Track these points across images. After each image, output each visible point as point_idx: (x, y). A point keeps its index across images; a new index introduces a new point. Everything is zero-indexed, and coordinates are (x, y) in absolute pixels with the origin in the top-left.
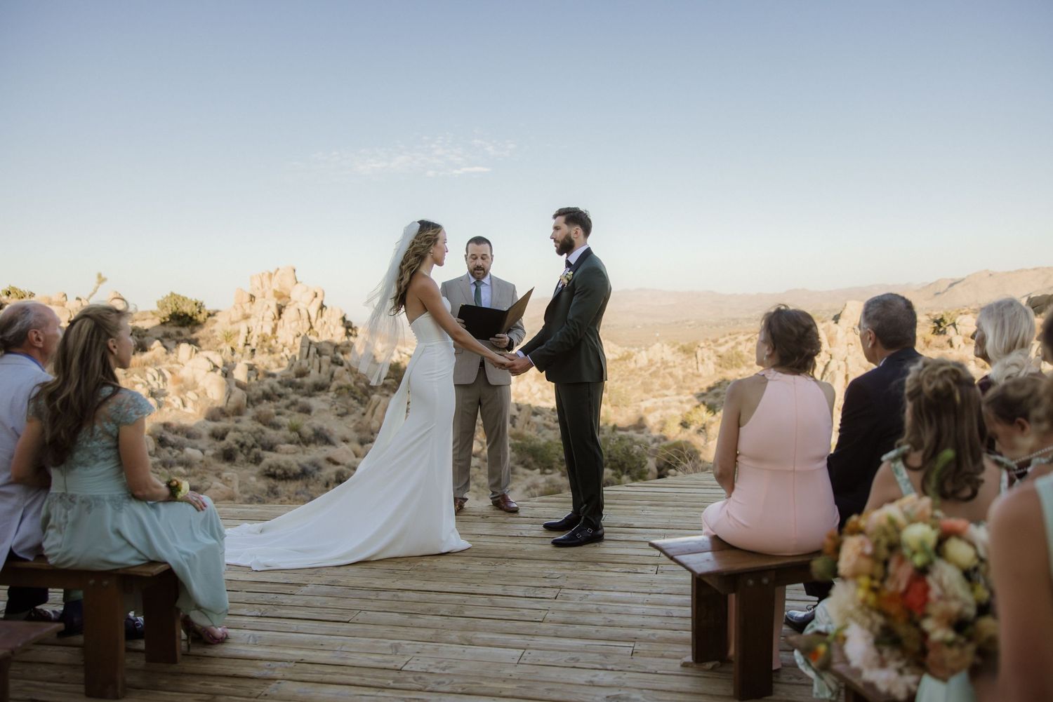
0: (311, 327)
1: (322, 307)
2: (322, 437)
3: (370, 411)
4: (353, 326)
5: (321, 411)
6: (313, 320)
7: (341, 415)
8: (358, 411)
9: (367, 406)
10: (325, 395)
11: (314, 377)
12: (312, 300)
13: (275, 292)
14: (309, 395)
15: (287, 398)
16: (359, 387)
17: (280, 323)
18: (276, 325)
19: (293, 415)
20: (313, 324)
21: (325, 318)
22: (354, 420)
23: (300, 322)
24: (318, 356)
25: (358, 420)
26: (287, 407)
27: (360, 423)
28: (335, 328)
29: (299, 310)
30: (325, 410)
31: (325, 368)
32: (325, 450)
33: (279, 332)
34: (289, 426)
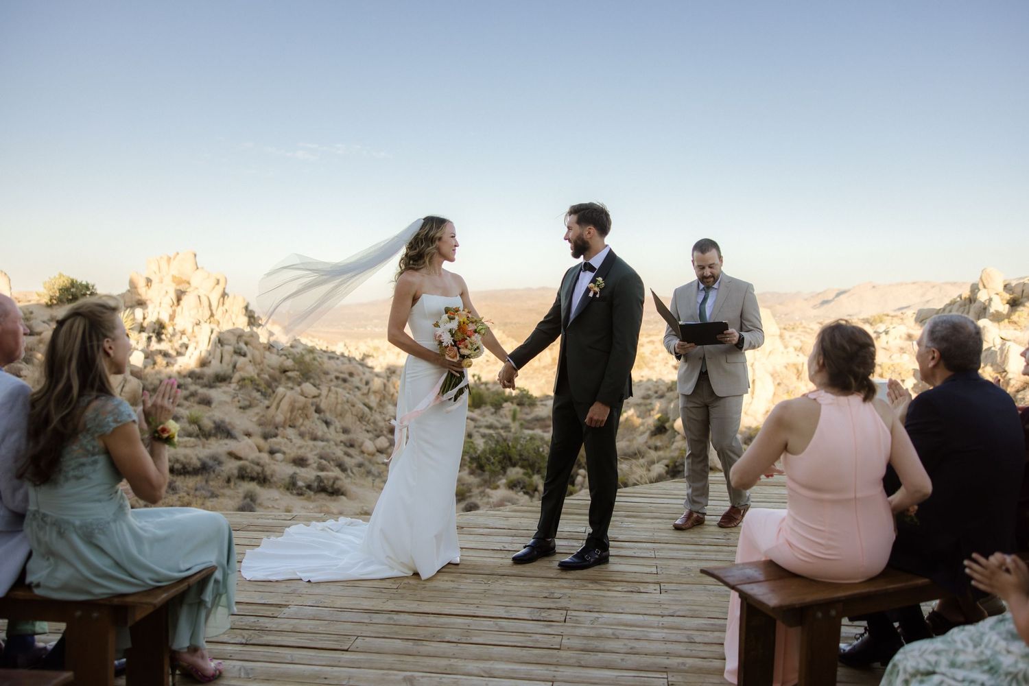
0: (212, 315)
1: (224, 295)
2: (223, 431)
3: (275, 405)
4: (256, 316)
5: (222, 403)
6: (214, 308)
7: (243, 408)
8: (261, 404)
9: (272, 399)
10: (227, 386)
11: (215, 367)
12: (214, 288)
13: (174, 277)
14: (210, 386)
15: (186, 389)
16: (263, 379)
17: (179, 309)
18: (174, 312)
19: (193, 406)
20: (214, 312)
21: (226, 306)
22: (258, 414)
23: (200, 310)
24: (219, 345)
25: (261, 414)
26: (186, 398)
27: (263, 416)
28: (237, 316)
29: (199, 297)
30: (226, 402)
31: (227, 358)
32: (226, 444)
33: (178, 320)
34: (188, 417)
